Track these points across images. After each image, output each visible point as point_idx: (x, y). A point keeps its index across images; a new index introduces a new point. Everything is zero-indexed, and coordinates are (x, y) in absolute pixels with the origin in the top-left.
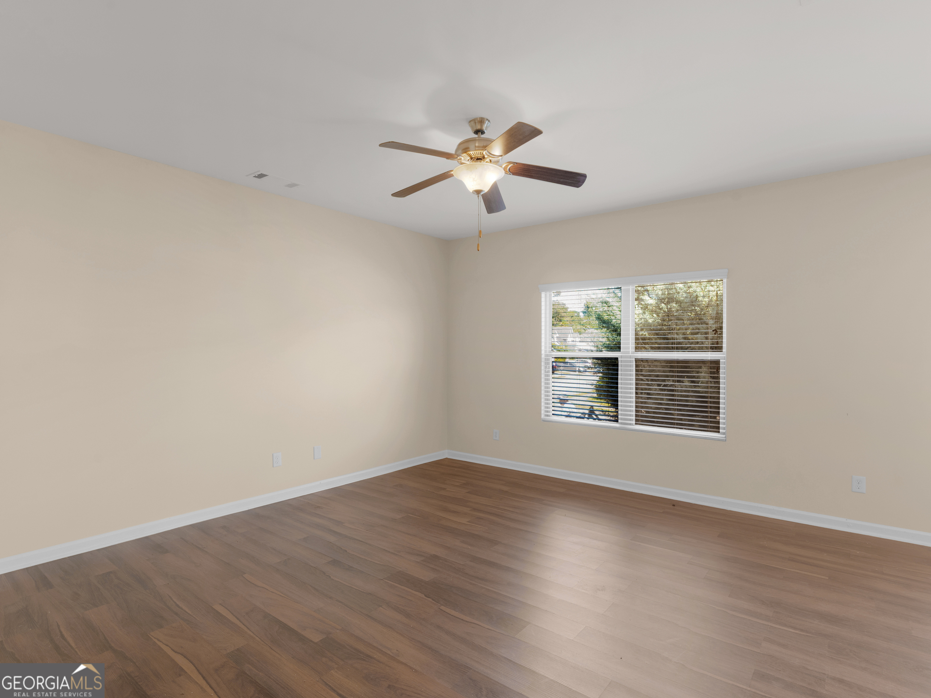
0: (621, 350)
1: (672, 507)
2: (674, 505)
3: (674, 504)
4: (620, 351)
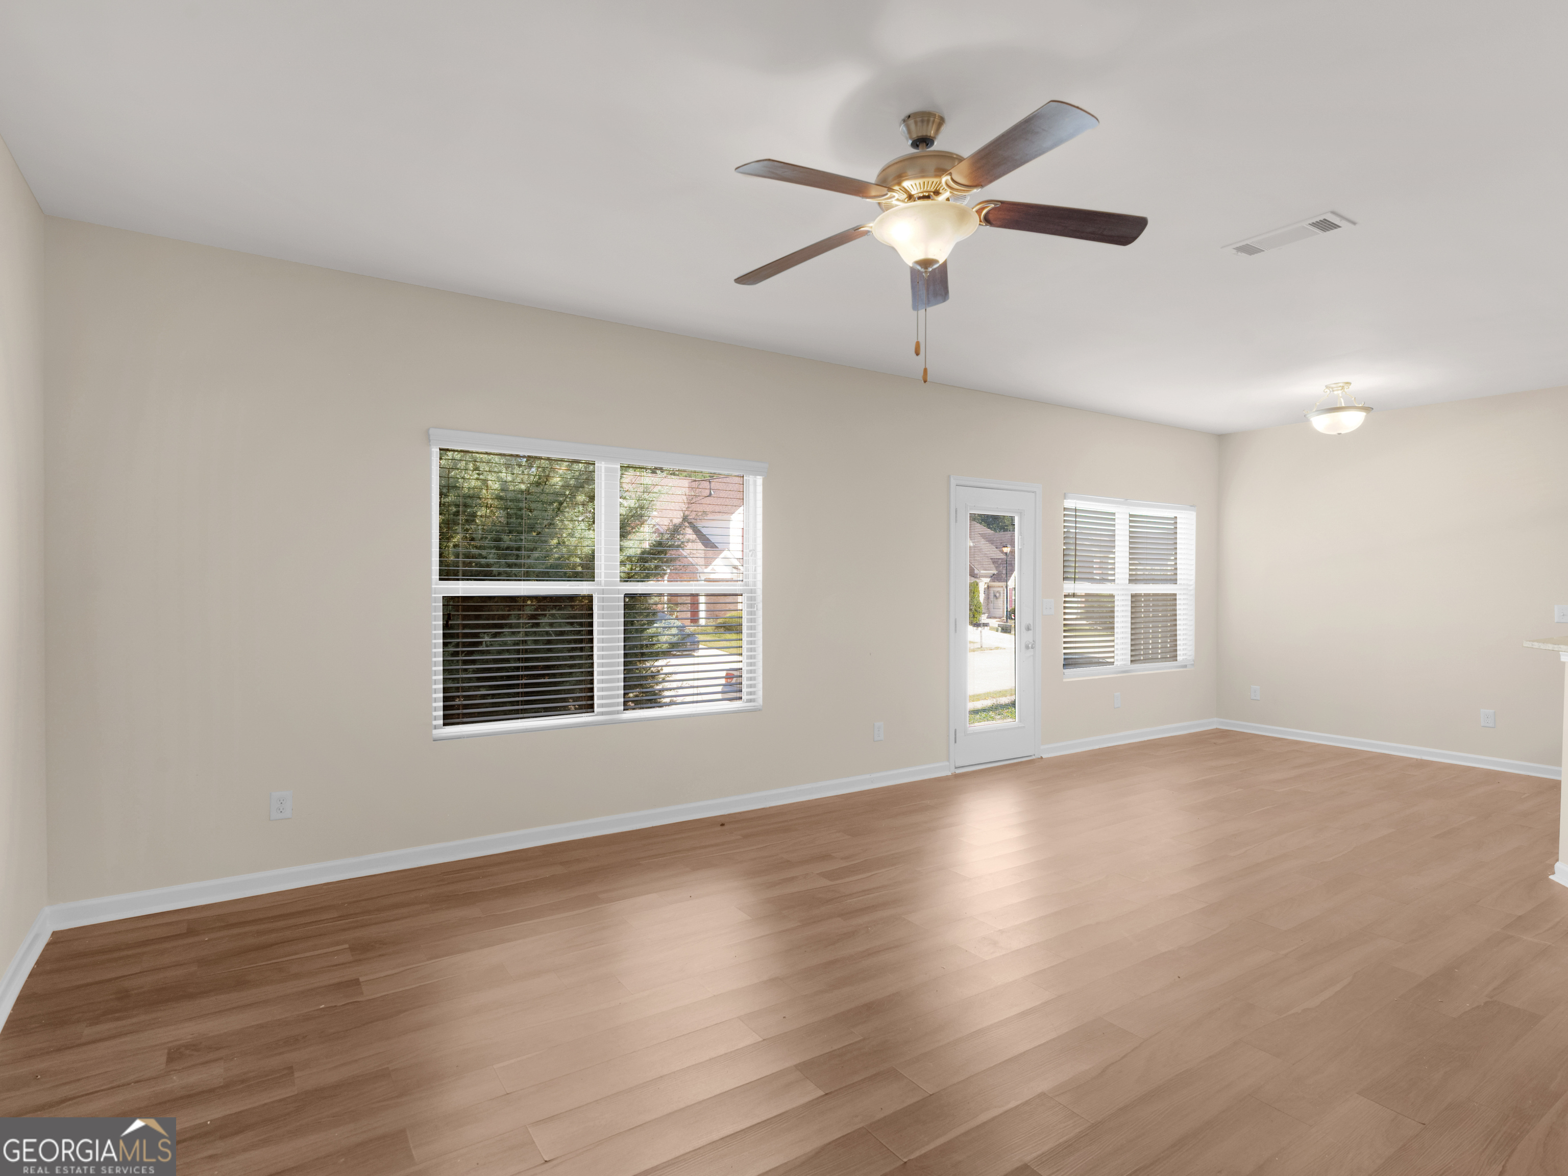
0: (595, 579)
1: (720, 828)
2: (723, 825)
3: (722, 823)
4: (594, 581)
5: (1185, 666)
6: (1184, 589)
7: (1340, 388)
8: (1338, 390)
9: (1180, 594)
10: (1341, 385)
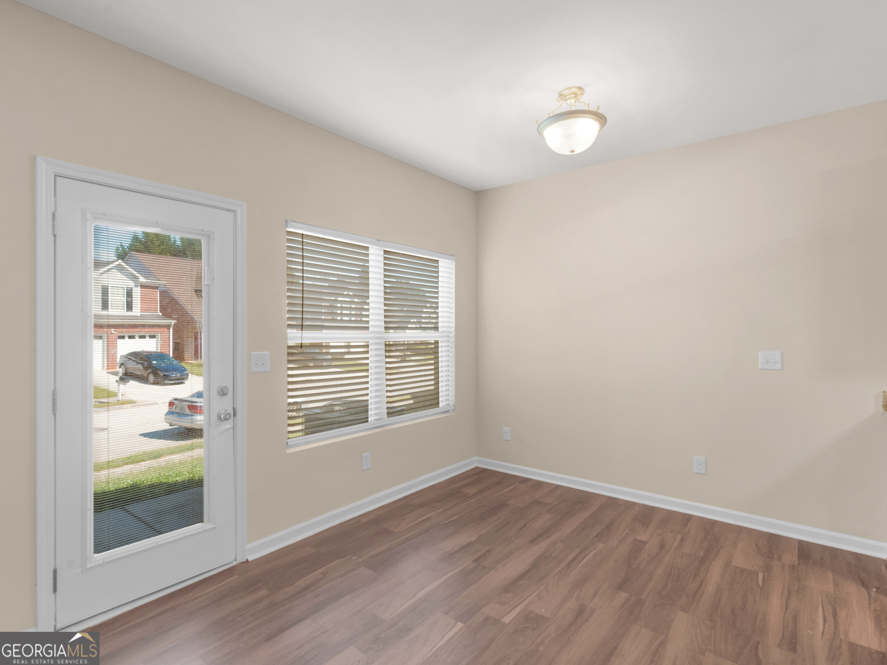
5: (448, 411)
6: (445, 336)
7: (573, 96)
8: (571, 98)
9: (442, 341)
10: (574, 90)
